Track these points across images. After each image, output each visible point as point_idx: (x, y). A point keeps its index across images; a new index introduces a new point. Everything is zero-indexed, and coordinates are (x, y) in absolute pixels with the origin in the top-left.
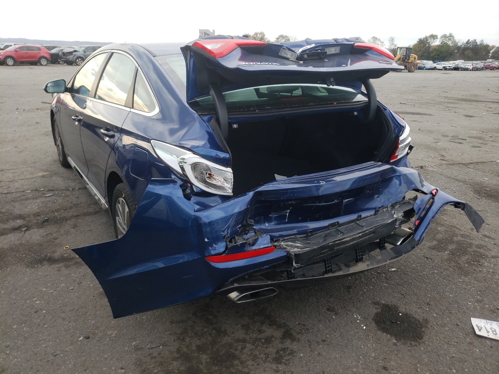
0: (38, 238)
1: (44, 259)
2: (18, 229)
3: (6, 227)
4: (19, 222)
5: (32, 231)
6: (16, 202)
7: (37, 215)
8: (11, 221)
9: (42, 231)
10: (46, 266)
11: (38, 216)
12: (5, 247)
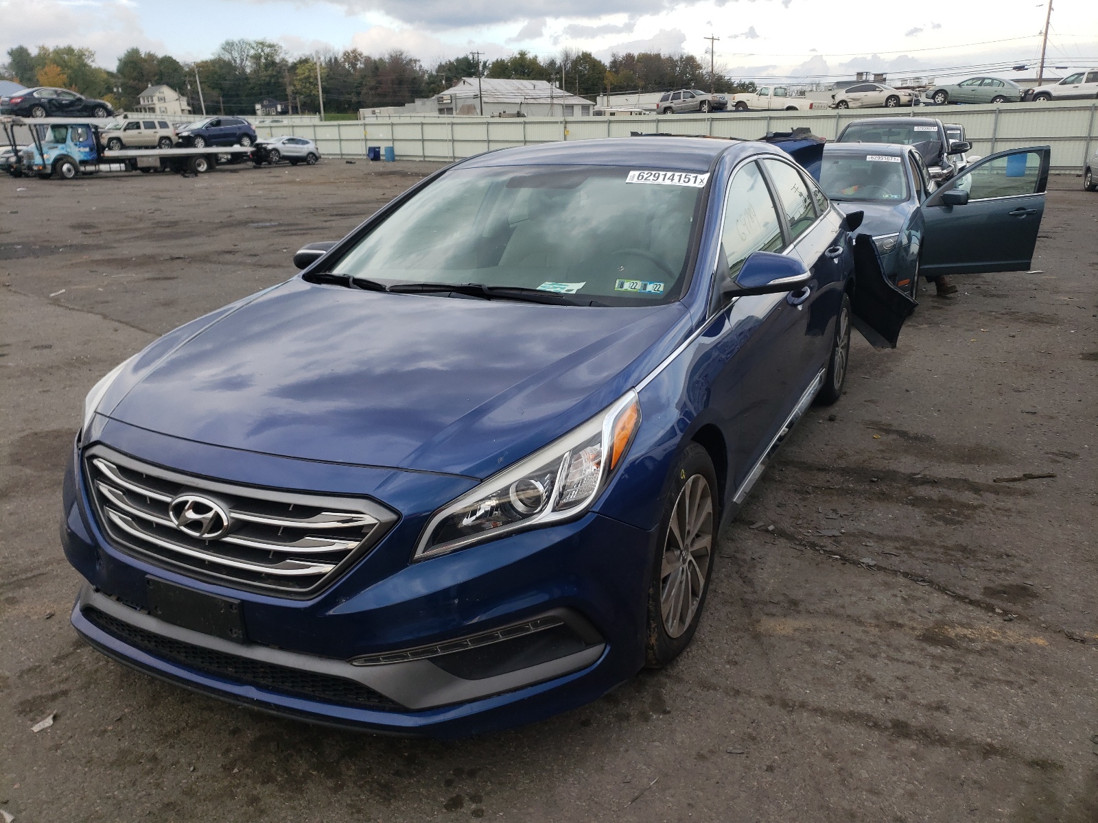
0: (903, 460)
1: (911, 438)
2: (926, 481)
3: (944, 490)
4: (922, 491)
5: (908, 471)
6: (908, 539)
7: (884, 497)
8: (935, 497)
9: (893, 466)
10: (912, 432)
11: (884, 494)
12: (954, 464)
